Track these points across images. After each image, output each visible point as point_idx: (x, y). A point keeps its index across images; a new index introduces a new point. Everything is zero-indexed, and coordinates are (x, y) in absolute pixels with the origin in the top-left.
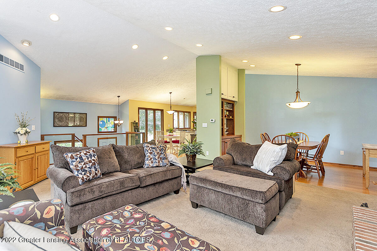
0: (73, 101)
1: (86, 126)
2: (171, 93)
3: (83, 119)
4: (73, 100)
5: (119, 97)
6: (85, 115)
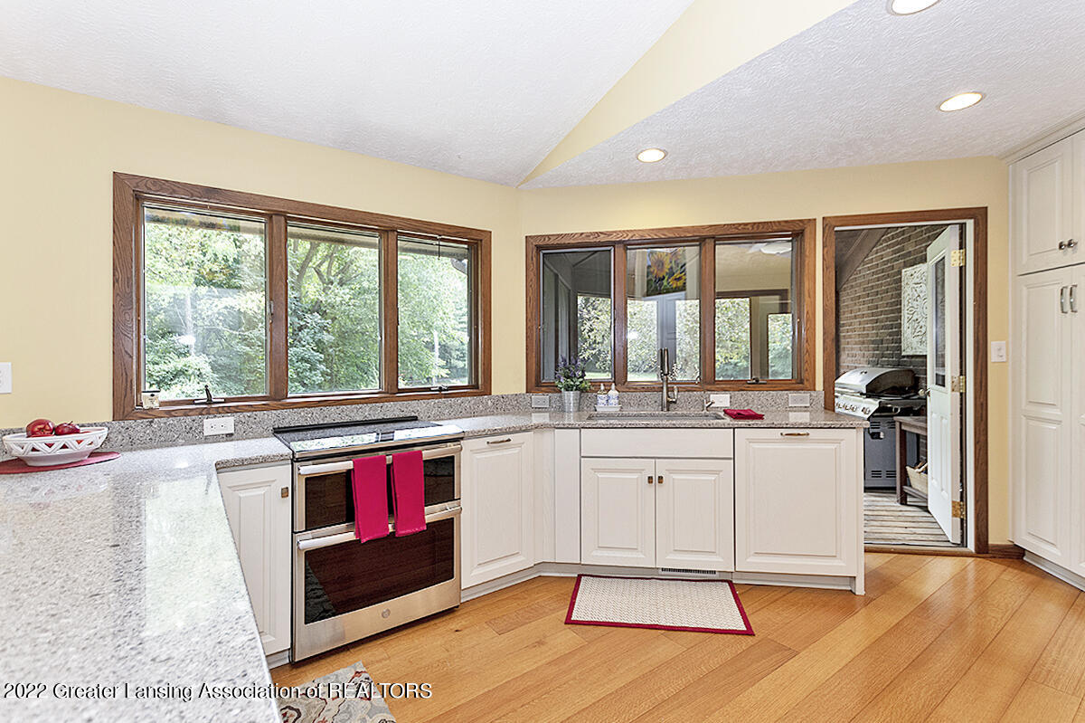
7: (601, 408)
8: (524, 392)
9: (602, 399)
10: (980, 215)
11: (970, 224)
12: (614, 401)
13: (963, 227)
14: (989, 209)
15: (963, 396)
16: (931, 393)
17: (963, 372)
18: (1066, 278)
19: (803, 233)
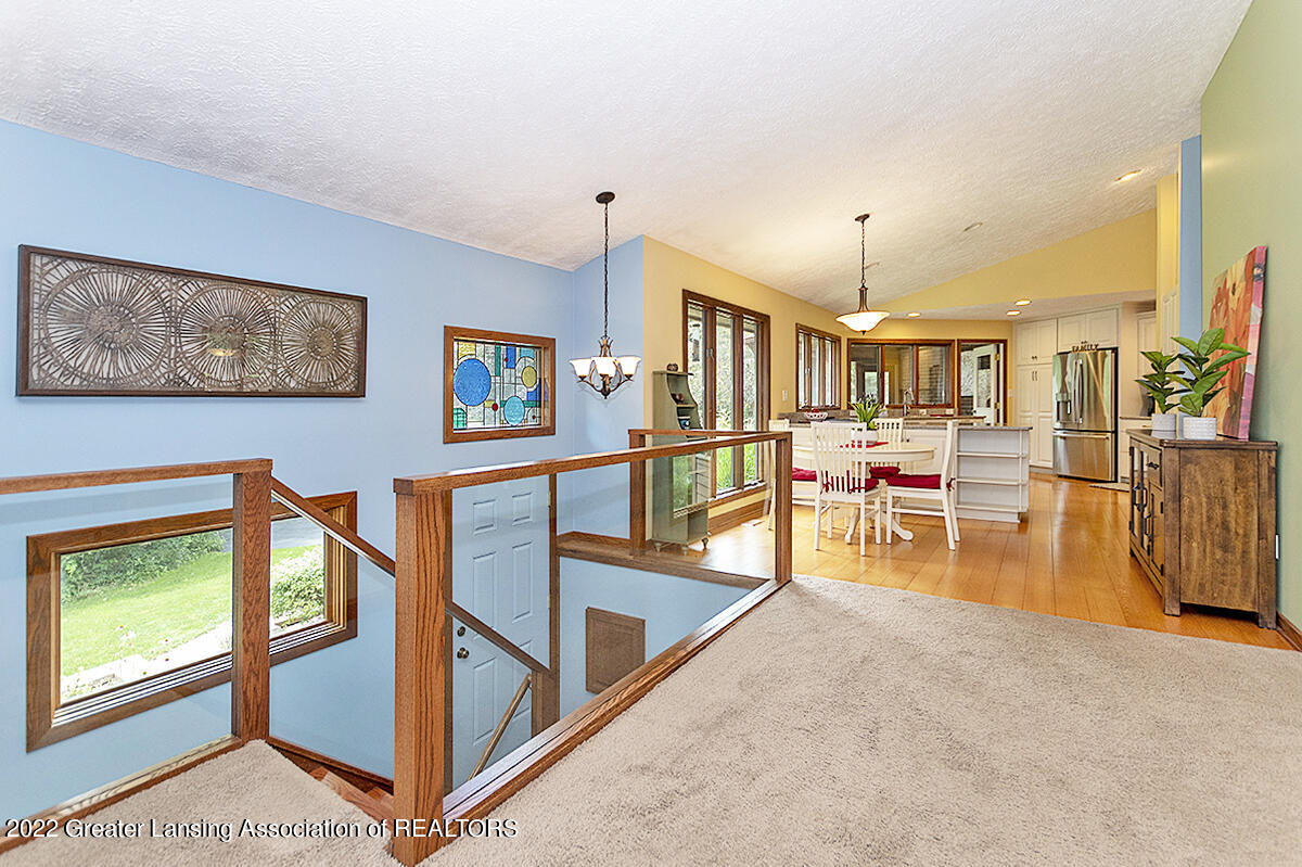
0: (247, 179)
1: (359, 392)
2: (867, 216)
3: (339, 335)
4: (242, 165)
5: (606, 198)
6: (352, 310)
10: (1005, 342)
11: (1002, 345)
13: (999, 345)
14: (1007, 340)
15: (998, 409)
16: (977, 411)
17: (998, 401)
18: (1034, 369)
19: (950, 344)
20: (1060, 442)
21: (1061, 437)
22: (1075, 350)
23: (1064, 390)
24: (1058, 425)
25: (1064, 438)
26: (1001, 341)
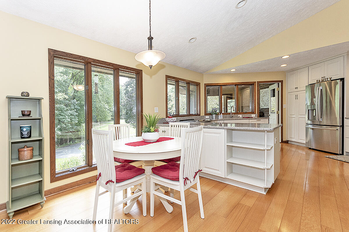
7: (219, 118)
8: (204, 115)
9: (219, 116)
10: (282, 82)
11: (280, 83)
12: (222, 117)
13: (279, 84)
14: (283, 81)
15: (279, 115)
16: (270, 115)
17: (279, 110)
18: (296, 93)
19: (253, 84)
20: (310, 131)
21: (311, 128)
22: (318, 82)
23: (312, 103)
24: (309, 122)
25: (313, 129)
26: (280, 81)
